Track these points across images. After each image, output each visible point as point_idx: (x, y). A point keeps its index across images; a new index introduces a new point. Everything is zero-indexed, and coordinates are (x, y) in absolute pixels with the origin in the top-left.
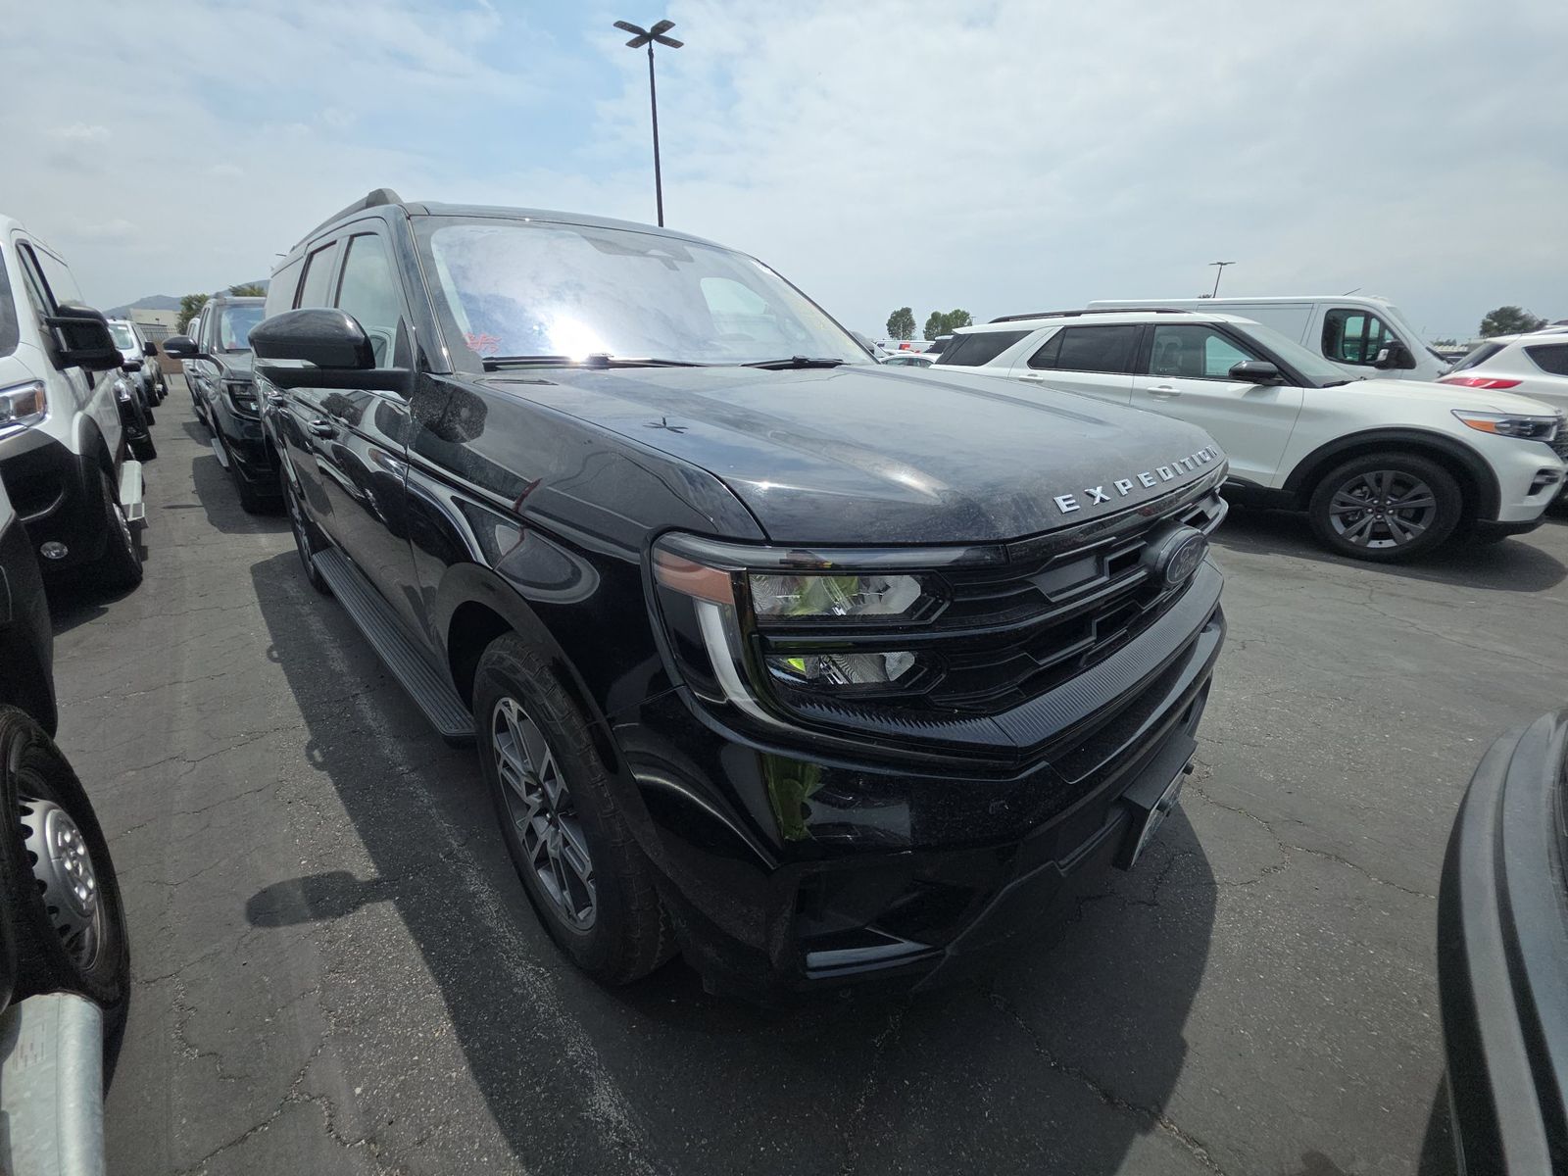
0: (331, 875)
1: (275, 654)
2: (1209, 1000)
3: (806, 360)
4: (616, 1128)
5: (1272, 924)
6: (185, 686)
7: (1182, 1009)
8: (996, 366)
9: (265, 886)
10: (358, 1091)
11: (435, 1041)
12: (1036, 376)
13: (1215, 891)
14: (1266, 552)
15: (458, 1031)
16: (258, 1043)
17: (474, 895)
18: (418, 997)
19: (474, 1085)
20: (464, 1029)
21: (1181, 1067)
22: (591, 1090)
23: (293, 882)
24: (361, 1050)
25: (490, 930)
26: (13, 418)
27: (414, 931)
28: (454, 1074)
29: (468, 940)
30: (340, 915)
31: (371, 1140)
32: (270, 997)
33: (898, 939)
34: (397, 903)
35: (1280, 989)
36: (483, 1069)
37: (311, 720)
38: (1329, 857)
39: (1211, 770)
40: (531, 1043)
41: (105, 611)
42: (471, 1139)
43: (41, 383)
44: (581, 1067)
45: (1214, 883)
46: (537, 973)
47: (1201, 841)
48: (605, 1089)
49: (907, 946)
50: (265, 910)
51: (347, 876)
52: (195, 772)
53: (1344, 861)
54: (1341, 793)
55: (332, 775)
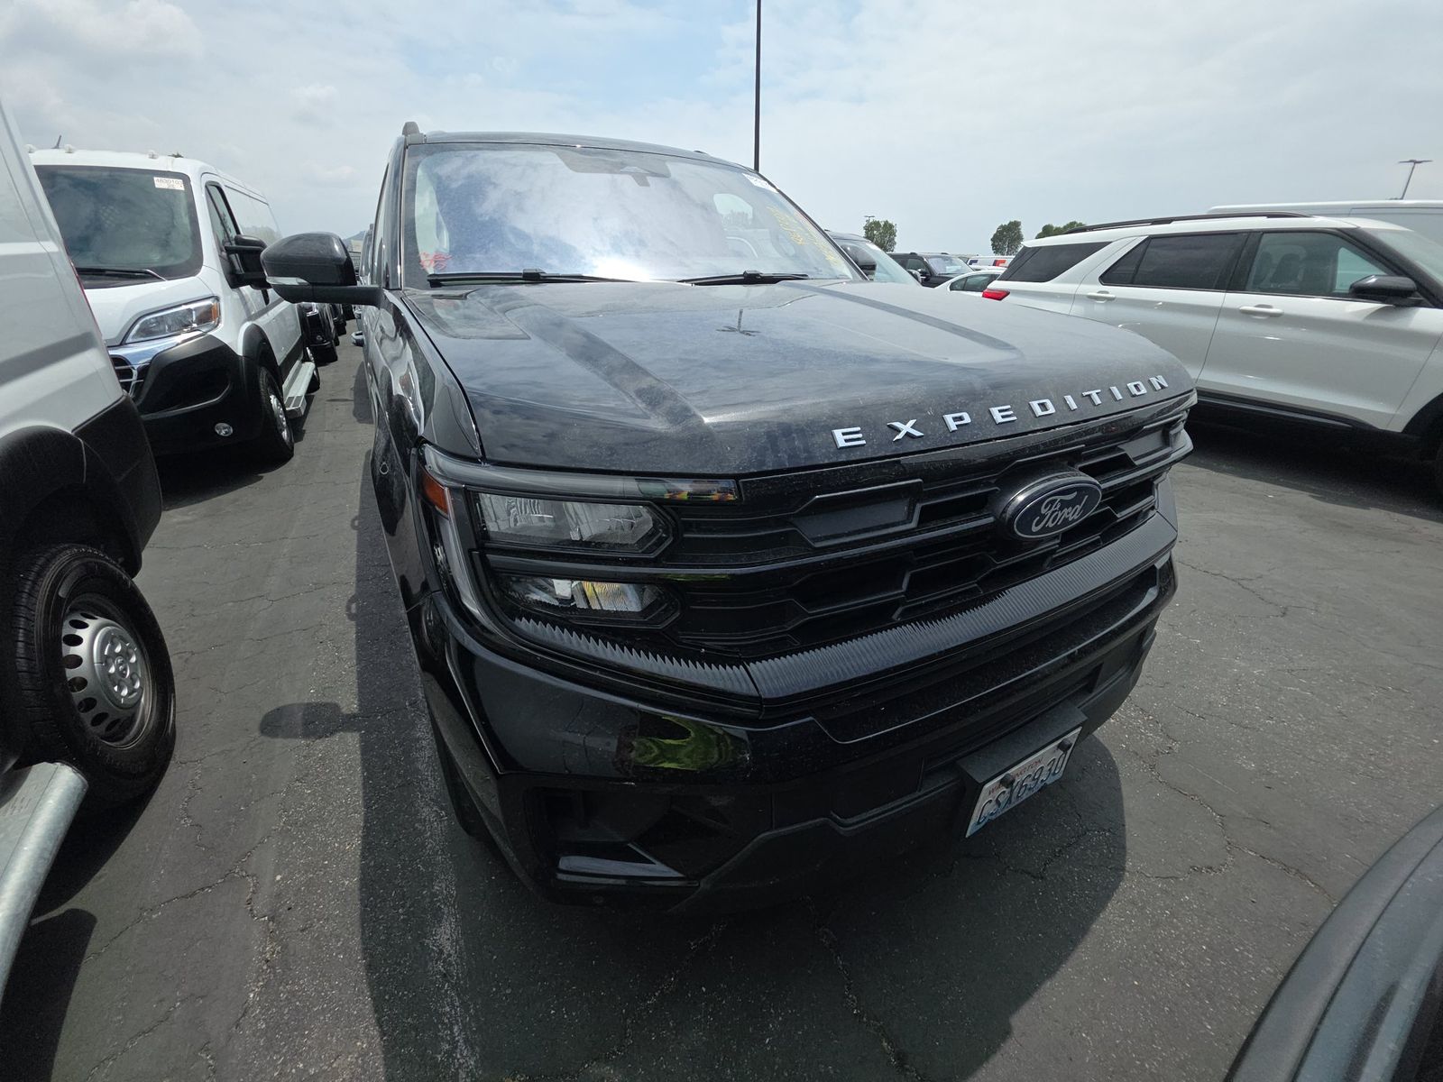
0: (325, 705)
1: (356, 523)
2: (1060, 992)
3: (758, 275)
4: (445, 959)
5: (1176, 928)
6: (290, 541)
7: (1022, 994)
8: (1059, 282)
9: (281, 704)
10: (278, 878)
11: (345, 852)
12: (1107, 293)
13: (1120, 878)
14: (1365, 506)
15: (364, 848)
16: (229, 824)
17: (418, 740)
18: (347, 814)
19: (357, 895)
20: (368, 848)
21: (995, 1052)
22: (440, 922)
23: (300, 705)
24: (293, 847)
25: (417, 771)
26: (195, 325)
27: (364, 761)
28: (347, 883)
29: (399, 776)
30: (320, 738)
31: (272, 919)
32: (251, 791)
33: (651, 859)
34: (361, 736)
35: (1152, 1002)
36: (369, 884)
37: (360, 579)
38: (1287, 869)
39: (1176, 746)
40: (411, 871)
41: (262, 477)
42: (338, 937)
43: (217, 299)
44: (439, 901)
45: (1123, 869)
46: (438, 814)
47: (1128, 820)
48: (450, 924)
49: (658, 869)
50: (273, 725)
51: (336, 707)
52: (270, 610)
53: (1305, 876)
54: (1339, 799)
55: (357, 625)
